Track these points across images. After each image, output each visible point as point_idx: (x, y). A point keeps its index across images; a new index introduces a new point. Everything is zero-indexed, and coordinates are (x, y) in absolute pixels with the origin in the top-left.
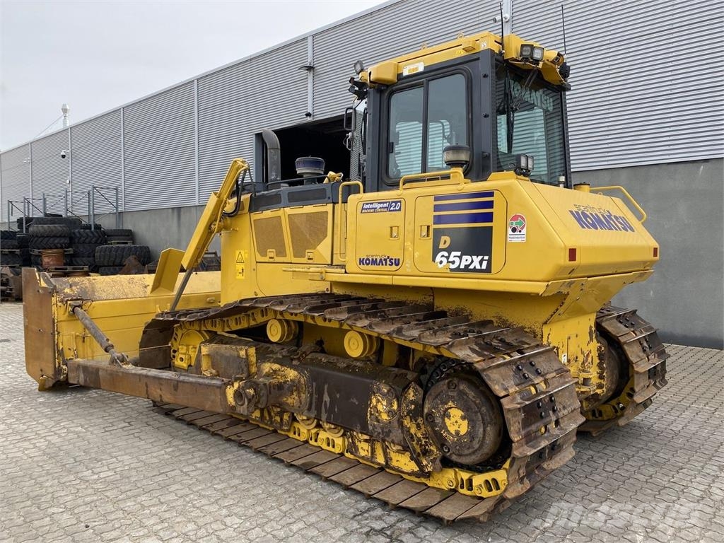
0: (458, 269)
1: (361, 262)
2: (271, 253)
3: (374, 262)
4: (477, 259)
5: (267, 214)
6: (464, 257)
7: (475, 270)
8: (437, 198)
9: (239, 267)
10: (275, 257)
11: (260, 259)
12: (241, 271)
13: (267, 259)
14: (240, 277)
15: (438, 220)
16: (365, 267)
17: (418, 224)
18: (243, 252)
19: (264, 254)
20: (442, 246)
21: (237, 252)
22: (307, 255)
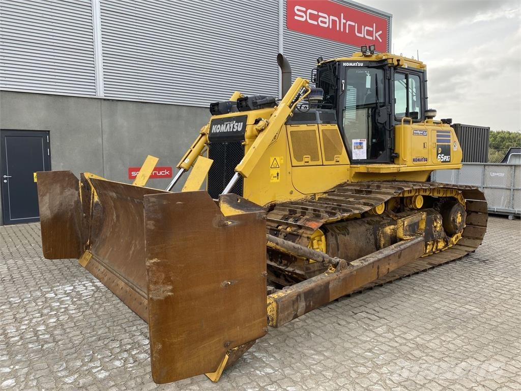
0: (443, 162)
1: (414, 160)
2: (307, 158)
3: (419, 160)
4: (447, 157)
5: (303, 127)
6: (445, 156)
7: (447, 162)
8: (438, 132)
9: (274, 172)
10: (310, 161)
11: (295, 163)
12: (276, 175)
13: (302, 163)
14: (275, 180)
15: (438, 141)
16: (415, 163)
17: (432, 142)
18: (278, 159)
19: (299, 159)
20: (439, 152)
21: (272, 159)
22: (335, 159)
